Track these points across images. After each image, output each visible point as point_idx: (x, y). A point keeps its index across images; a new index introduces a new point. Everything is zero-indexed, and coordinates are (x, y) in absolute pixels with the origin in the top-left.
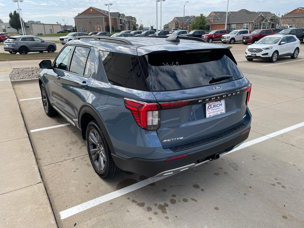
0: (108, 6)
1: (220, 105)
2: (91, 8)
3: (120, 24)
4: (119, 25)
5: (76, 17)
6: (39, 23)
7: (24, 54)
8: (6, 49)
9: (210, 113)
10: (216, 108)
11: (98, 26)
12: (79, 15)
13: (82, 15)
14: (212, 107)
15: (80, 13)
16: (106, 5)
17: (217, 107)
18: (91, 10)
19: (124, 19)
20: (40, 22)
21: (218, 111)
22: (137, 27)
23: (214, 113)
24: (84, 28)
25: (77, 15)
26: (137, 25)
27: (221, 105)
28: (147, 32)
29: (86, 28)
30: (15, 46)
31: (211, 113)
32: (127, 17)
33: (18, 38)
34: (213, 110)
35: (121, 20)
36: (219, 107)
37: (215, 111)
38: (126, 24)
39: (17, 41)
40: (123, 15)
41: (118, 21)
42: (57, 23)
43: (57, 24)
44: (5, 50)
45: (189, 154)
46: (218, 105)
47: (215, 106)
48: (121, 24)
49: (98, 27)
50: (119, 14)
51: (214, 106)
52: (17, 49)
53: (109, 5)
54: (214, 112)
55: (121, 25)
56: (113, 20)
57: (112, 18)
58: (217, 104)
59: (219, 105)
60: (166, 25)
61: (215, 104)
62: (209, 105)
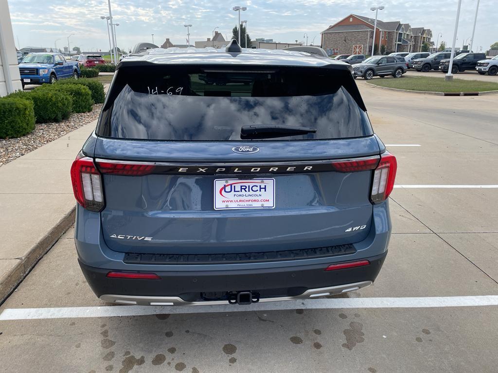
0: (375, 11)
1: (260, 188)
2: (351, 16)
3: (398, 41)
4: (396, 44)
5: (325, 31)
6: (270, 42)
7: (221, 85)
9: (228, 201)
10: (247, 193)
11: (358, 45)
12: (331, 28)
13: (334, 28)
14: (238, 189)
15: (333, 25)
16: (373, 9)
17: (251, 192)
18: (351, 20)
19: (407, 33)
20: (272, 40)
21: (255, 201)
22: (431, 46)
24: (333, 50)
25: (328, 27)
26: (433, 43)
27: (265, 188)
28: (440, 54)
29: (337, 50)
31: (231, 201)
32: (414, 30)
34: (240, 195)
35: (400, 34)
36: (258, 193)
37: (245, 198)
38: (409, 42)
40: (407, 26)
41: (396, 37)
42: (296, 41)
43: (295, 43)
45: (159, 274)
46: (254, 188)
47: (245, 189)
48: (400, 40)
49: (357, 48)
50: (400, 24)
51: (243, 188)
53: (378, 10)
54: (240, 201)
55: (399, 43)
56: (385, 35)
57: (385, 32)
58: (252, 185)
59: (258, 188)
60: (495, 44)
61: (247, 185)
62: (226, 184)
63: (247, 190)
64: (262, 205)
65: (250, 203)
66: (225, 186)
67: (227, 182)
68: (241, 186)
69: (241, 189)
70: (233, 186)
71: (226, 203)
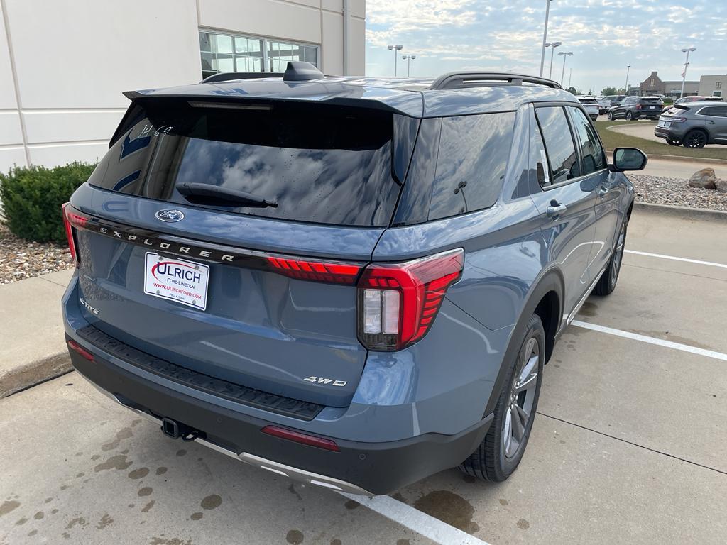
1: (195, 277)
8: (660, 133)
9: (160, 286)
10: (181, 280)
14: (172, 272)
17: (185, 281)
21: (187, 293)
23: (174, 293)
27: (199, 278)
30: (677, 127)
31: (164, 287)
33: (693, 107)
34: (174, 281)
36: (191, 283)
37: (177, 286)
39: (689, 114)
44: (656, 135)
46: (189, 276)
51: (178, 272)
52: (681, 134)
54: (173, 289)
58: (186, 269)
59: (192, 276)
61: (182, 268)
62: (161, 262)
63: (181, 275)
64: (194, 302)
65: (182, 295)
66: (159, 264)
67: (161, 259)
68: (176, 269)
69: (176, 272)
70: (168, 265)
71: (158, 288)
